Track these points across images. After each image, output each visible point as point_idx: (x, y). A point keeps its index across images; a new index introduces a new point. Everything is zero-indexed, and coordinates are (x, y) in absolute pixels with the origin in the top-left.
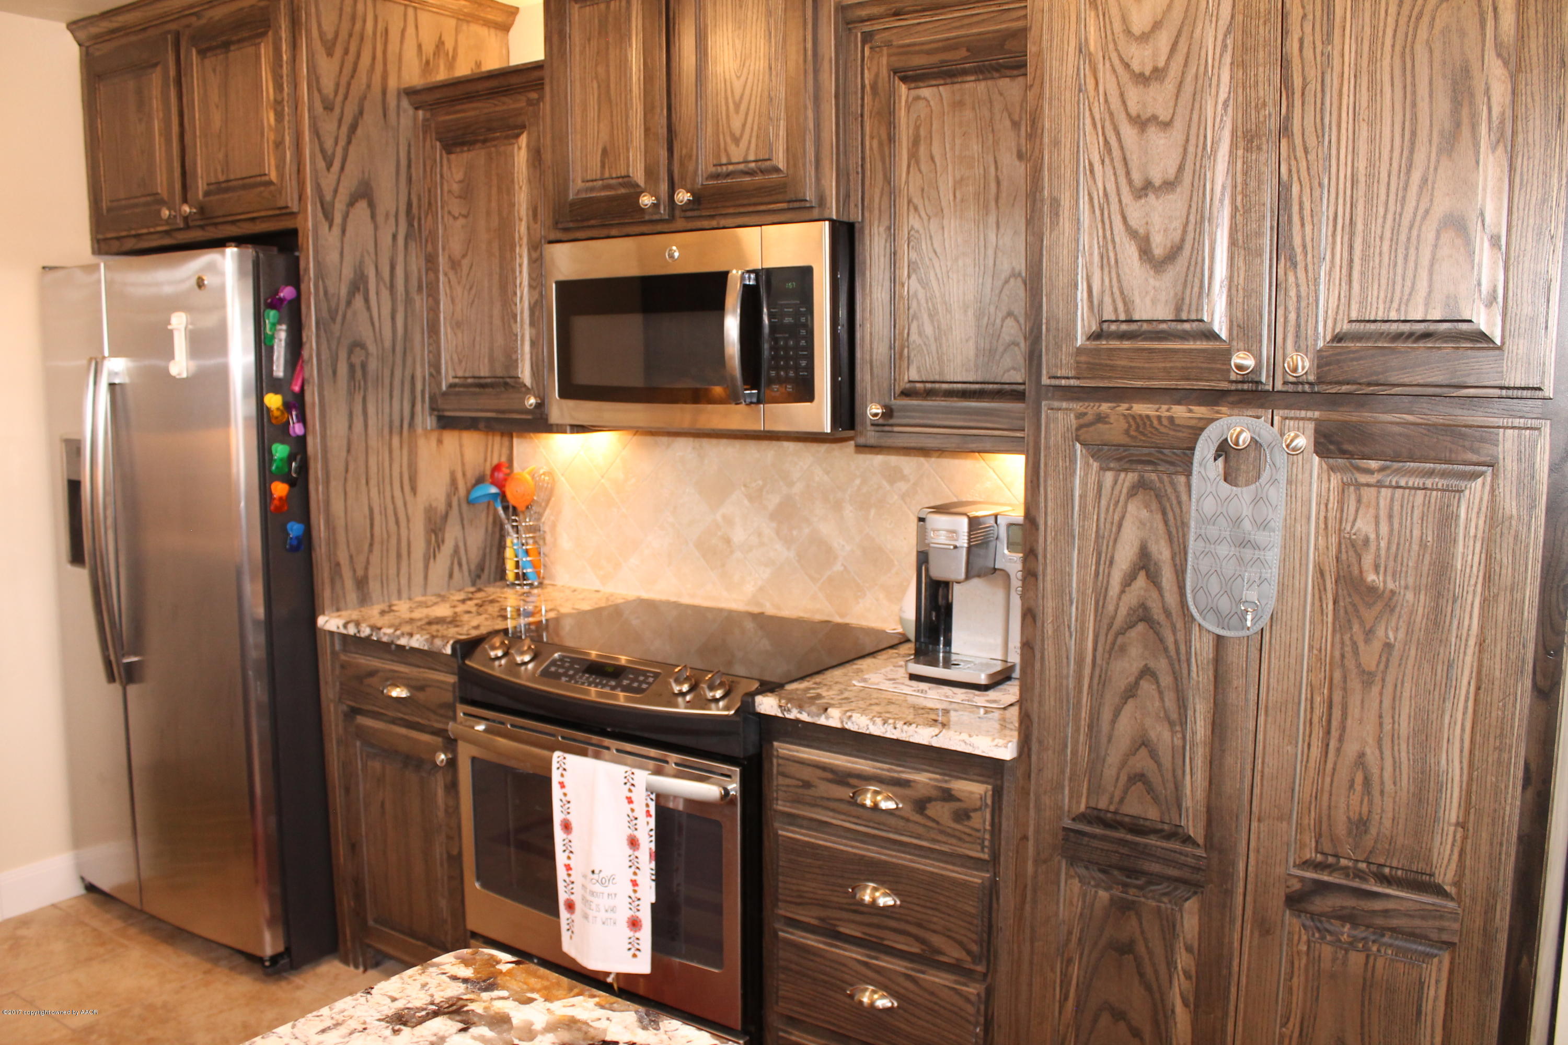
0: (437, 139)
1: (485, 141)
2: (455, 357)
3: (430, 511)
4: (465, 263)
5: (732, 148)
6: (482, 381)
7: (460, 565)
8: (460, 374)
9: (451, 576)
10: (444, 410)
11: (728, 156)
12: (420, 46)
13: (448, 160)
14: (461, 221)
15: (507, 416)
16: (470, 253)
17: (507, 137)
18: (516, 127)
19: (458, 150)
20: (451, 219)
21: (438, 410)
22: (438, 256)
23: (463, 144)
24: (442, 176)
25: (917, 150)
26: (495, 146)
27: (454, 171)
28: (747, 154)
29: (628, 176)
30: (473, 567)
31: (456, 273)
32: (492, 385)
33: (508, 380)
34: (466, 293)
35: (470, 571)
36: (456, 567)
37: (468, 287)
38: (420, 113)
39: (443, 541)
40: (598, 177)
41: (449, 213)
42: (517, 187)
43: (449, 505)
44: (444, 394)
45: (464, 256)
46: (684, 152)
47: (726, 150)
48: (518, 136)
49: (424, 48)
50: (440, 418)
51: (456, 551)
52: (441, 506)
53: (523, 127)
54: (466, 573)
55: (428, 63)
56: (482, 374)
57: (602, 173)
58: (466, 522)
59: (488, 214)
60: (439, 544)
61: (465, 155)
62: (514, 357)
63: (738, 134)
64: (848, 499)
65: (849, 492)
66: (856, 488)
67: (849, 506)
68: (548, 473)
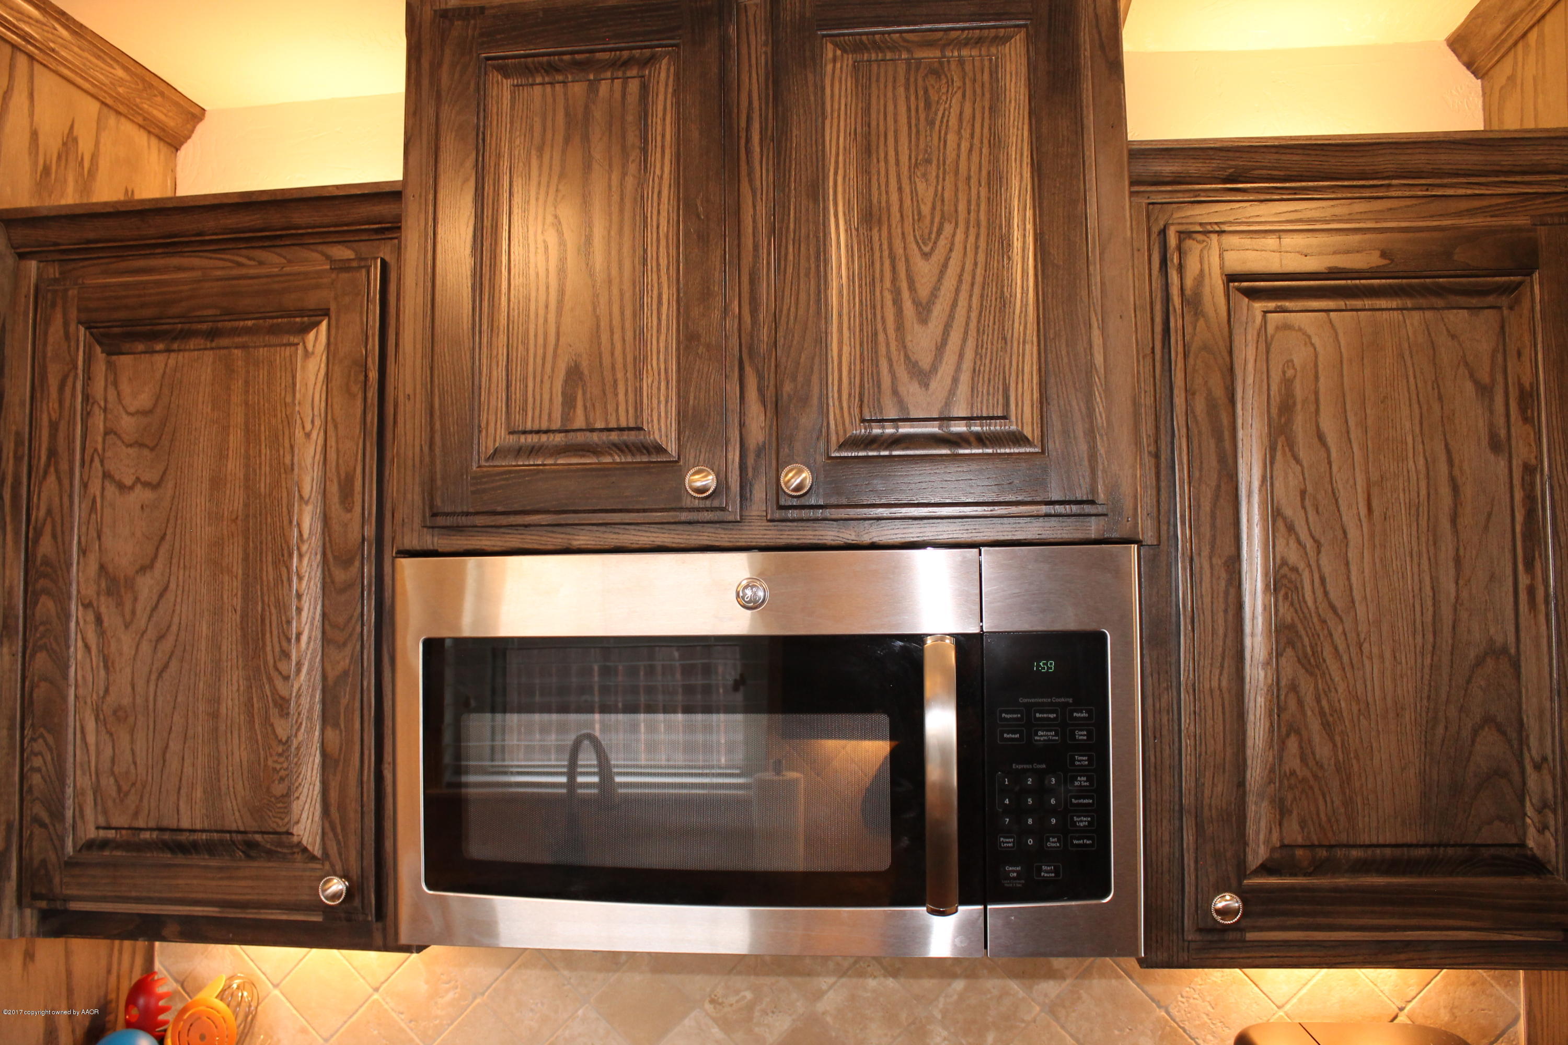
0: (80, 322)
1: (212, 334)
2: (108, 783)
4: (146, 586)
5: (911, 390)
6: (183, 837)
8: (120, 820)
10: (67, 899)
11: (901, 403)
12: (34, 135)
13: (110, 366)
14: (141, 495)
15: (251, 914)
16: (159, 565)
17: (273, 330)
18: (302, 312)
19: (141, 347)
20: (111, 490)
21: (51, 899)
22: (69, 566)
23: (154, 336)
24: (86, 398)
25: (1289, 421)
26: (244, 347)
27: (125, 387)
28: (948, 404)
29: (640, 429)
31: (120, 604)
32: (211, 848)
33: (258, 837)
34: (146, 647)
37: (151, 634)
38: (33, 266)
40: (557, 425)
41: (107, 475)
42: (299, 434)
44: (70, 864)
45: (144, 569)
46: (788, 388)
47: (895, 392)
48: (305, 329)
49: (42, 139)
50: (45, 916)
53: (326, 313)
55: (46, 170)
56: (185, 824)
57: (567, 415)
59: (217, 483)
61: (159, 359)
62: (279, 789)
63: (925, 363)
64: (939, 1017)
65: (941, 1006)
66: (955, 997)
67: (940, 1029)
68: (247, 986)
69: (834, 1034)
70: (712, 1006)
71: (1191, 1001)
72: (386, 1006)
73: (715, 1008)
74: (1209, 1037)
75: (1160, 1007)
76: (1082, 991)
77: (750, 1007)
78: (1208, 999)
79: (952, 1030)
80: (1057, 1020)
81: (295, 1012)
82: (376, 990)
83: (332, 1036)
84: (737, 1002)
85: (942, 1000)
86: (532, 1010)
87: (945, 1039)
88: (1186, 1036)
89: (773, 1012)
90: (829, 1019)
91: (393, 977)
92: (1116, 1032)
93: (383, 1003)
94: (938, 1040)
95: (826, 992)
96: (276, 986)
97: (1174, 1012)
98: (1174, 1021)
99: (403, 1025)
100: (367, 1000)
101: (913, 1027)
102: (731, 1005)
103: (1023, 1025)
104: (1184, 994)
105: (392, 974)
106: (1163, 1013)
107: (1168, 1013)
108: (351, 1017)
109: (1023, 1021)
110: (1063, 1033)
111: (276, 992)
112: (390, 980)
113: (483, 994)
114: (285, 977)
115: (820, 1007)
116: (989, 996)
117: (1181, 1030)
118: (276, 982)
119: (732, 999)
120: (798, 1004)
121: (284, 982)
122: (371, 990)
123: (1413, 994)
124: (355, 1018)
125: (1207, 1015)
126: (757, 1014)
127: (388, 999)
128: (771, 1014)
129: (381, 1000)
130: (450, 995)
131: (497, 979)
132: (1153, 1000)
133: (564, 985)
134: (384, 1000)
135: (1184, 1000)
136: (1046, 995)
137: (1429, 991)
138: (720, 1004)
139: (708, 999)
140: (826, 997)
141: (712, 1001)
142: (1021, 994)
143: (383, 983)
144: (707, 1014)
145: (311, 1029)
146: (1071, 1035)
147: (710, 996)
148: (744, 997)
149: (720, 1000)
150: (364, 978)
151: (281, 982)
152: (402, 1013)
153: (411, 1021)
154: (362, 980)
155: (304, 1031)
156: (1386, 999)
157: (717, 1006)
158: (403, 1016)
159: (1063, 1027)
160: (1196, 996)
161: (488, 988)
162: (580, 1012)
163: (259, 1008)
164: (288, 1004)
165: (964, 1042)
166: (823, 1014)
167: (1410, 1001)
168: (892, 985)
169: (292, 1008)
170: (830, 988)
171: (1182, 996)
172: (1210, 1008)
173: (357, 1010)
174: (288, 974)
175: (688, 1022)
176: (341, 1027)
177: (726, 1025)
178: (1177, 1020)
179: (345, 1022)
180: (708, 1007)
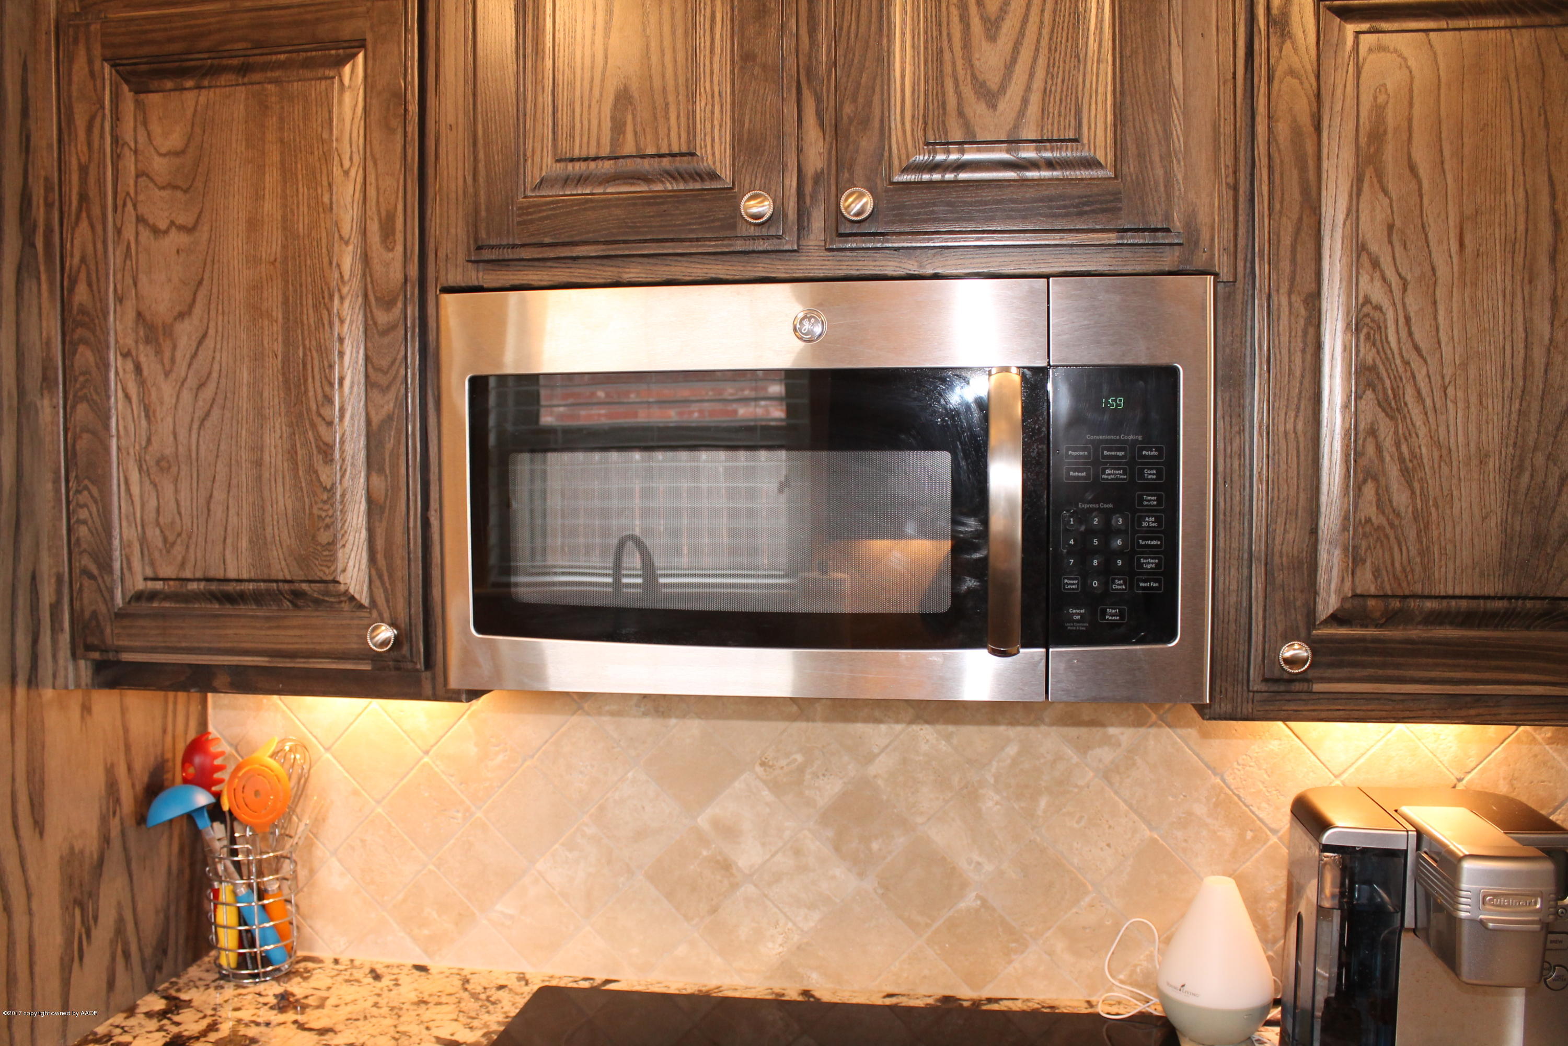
0: (105, 59)
1: (244, 69)
2: (154, 534)
3: (70, 859)
4: (186, 332)
5: (978, 111)
6: (230, 587)
7: (127, 955)
8: (167, 571)
9: (111, 985)
10: (118, 650)
11: (967, 126)
13: (139, 104)
14: (176, 239)
16: (198, 310)
17: (308, 64)
18: (337, 43)
19: (169, 84)
20: (145, 234)
21: (104, 651)
22: (105, 314)
23: (183, 72)
24: (116, 140)
26: (276, 81)
27: (155, 128)
28: (1016, 126)
30: (148, 951)
31: (159, 352)
32: (257, 598)
33: (306, 587)
34: (186, 396)
35: (143, 962)
36: (120, 960)
37: (192, 382)
39: (96, 919)
40: (605, 152)
41: (140, 220)
42: (337, 171)
43: (106, 840)
44: (120, 615)
45: (181, 316)
46: (848, 109)
48: (340, 63)
50: (99, 667)
51: (120, 930)
52: (90, 844)
53: (361, 44)
54: (137, 967)
56: (232, 574)
57: (617, 144)
58: (134, 865)
59: (254, 224)
60: (89, 924)
61: (190, 97)
62: (324, 537)
63: (993, 82)
64: (992, 781)
65: (993, 770)
66: (1009, 761)
67: (992, 794)
68: (299, 748)
69: (885, 798)
70: (762, 769)
71: (1248, 768)
72: (436, 769)
73: (765, 771)
74: (1264, 805)
75: (1215, 774)
76: (1136, 757)
77: (801, 770)
78: (1264, 766)
79: (1005, 794)
80: (1111, 784)
81: (346, 775)
82: (427, 753)
83: (384, 798)
84: (787, 765)
85: (994, 763)
86: (581, 772)
87: (997, 803)
88: (1241, 804)
89: (824, 775)
90: (880, 782)
91: (443, 740)
92: (1170, 799)
93: (434, 766)
94: (990, 804)
95: (879, 754)
96: (327, 749)
97: (1229, 779)
98: (1229, 788)
99: (453, 787)
100: (417, 763)
101: (965, 791)
102: (782, 768)
103: (1076, 790)
104: (1240, 761)
105: (442, 737)
106: (1218, 780)
107: (1224, 781)
108: (402, 779)
109: (1076, 786)
110: (1117, 798)
111: (328, 756)
112: (439, 744)
113: (533, 756)
114: (336, 741)
115: (872, 770)
116: (1042, 761)
117: (1236, 798)
118: (327, 746)
119: (783, 762)
120: (850, 767)
121: (336, 746)
122: (421, 754)
123: (1473, 765)
124: (404, 781)
125: (1263, 783)
126: (808, 777)
127: (438, 763)
128: (822, 777)
129: (430, 762)
130: (500, 758)
131: (546, 742)
132: (1209, 767)
133: (613, 748)
134: (434, 762)
135: (1240, 767)
136: (1100, 760)
137: (1489, 763)
138: (771, 767)
139: (759, 761)
140: (877, 761)
141: (763, 764)
142: (1075, 759)
143: (432, 746)
144: (758, 777)
145: (363, 792)
146: (1125, 801)
147: (760, 758)
148: (795, 760)
149: (771, 763)
150: (414, 742)
151: (333, 744)
152: (452, 776)
153: (461, 784)
154: (412, 744)
155: (356, 793)
156: (1445, 770)
157: (768, 769)
158: (453, 779)
159: (1116, 793)
160: (1252, 764)
161: (538, 751)
162: (630, 775)
163: (312, 771)
164: (340, 768)
165: (1016, 807)
166: (875, 777)
167: (1469, 772)
168: (944, 748)
169: (343, 771)
170: (882, 751)
171: (1238, 764)
172: (1265, 776)
173: (408, 773)
174: (339, 738)
175: (738, 785)
176: (393, 789)
177: (776, 787)
178: (1233, 787)
179: (396, 785)
180: (759, 769)
